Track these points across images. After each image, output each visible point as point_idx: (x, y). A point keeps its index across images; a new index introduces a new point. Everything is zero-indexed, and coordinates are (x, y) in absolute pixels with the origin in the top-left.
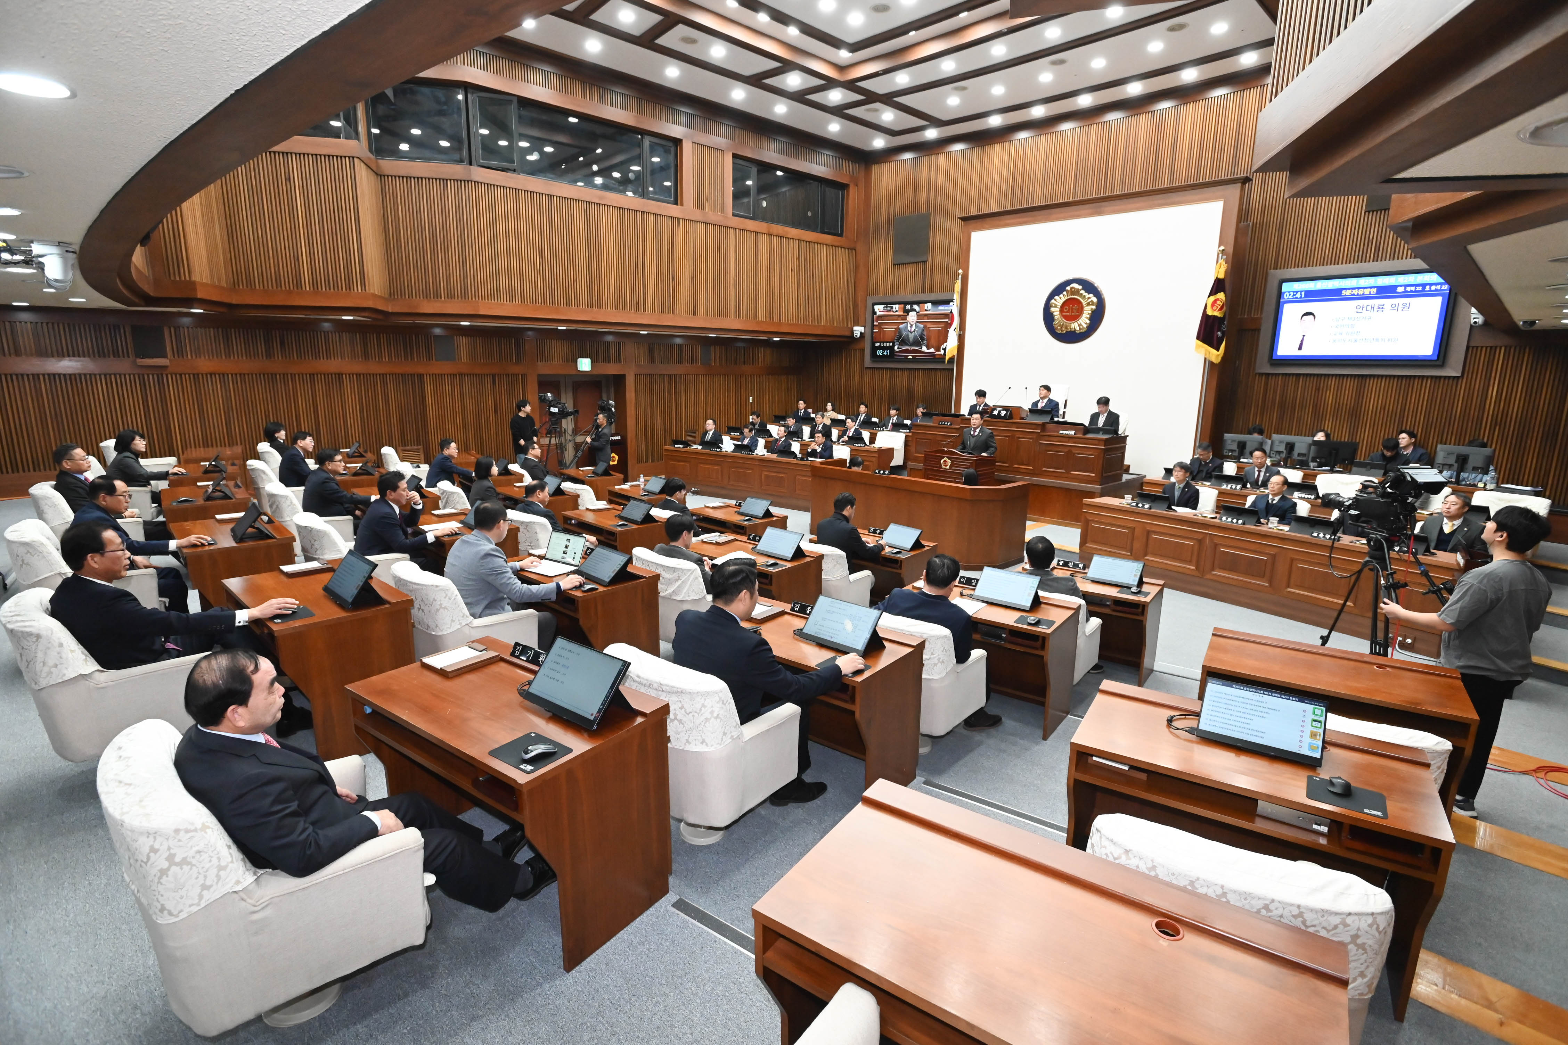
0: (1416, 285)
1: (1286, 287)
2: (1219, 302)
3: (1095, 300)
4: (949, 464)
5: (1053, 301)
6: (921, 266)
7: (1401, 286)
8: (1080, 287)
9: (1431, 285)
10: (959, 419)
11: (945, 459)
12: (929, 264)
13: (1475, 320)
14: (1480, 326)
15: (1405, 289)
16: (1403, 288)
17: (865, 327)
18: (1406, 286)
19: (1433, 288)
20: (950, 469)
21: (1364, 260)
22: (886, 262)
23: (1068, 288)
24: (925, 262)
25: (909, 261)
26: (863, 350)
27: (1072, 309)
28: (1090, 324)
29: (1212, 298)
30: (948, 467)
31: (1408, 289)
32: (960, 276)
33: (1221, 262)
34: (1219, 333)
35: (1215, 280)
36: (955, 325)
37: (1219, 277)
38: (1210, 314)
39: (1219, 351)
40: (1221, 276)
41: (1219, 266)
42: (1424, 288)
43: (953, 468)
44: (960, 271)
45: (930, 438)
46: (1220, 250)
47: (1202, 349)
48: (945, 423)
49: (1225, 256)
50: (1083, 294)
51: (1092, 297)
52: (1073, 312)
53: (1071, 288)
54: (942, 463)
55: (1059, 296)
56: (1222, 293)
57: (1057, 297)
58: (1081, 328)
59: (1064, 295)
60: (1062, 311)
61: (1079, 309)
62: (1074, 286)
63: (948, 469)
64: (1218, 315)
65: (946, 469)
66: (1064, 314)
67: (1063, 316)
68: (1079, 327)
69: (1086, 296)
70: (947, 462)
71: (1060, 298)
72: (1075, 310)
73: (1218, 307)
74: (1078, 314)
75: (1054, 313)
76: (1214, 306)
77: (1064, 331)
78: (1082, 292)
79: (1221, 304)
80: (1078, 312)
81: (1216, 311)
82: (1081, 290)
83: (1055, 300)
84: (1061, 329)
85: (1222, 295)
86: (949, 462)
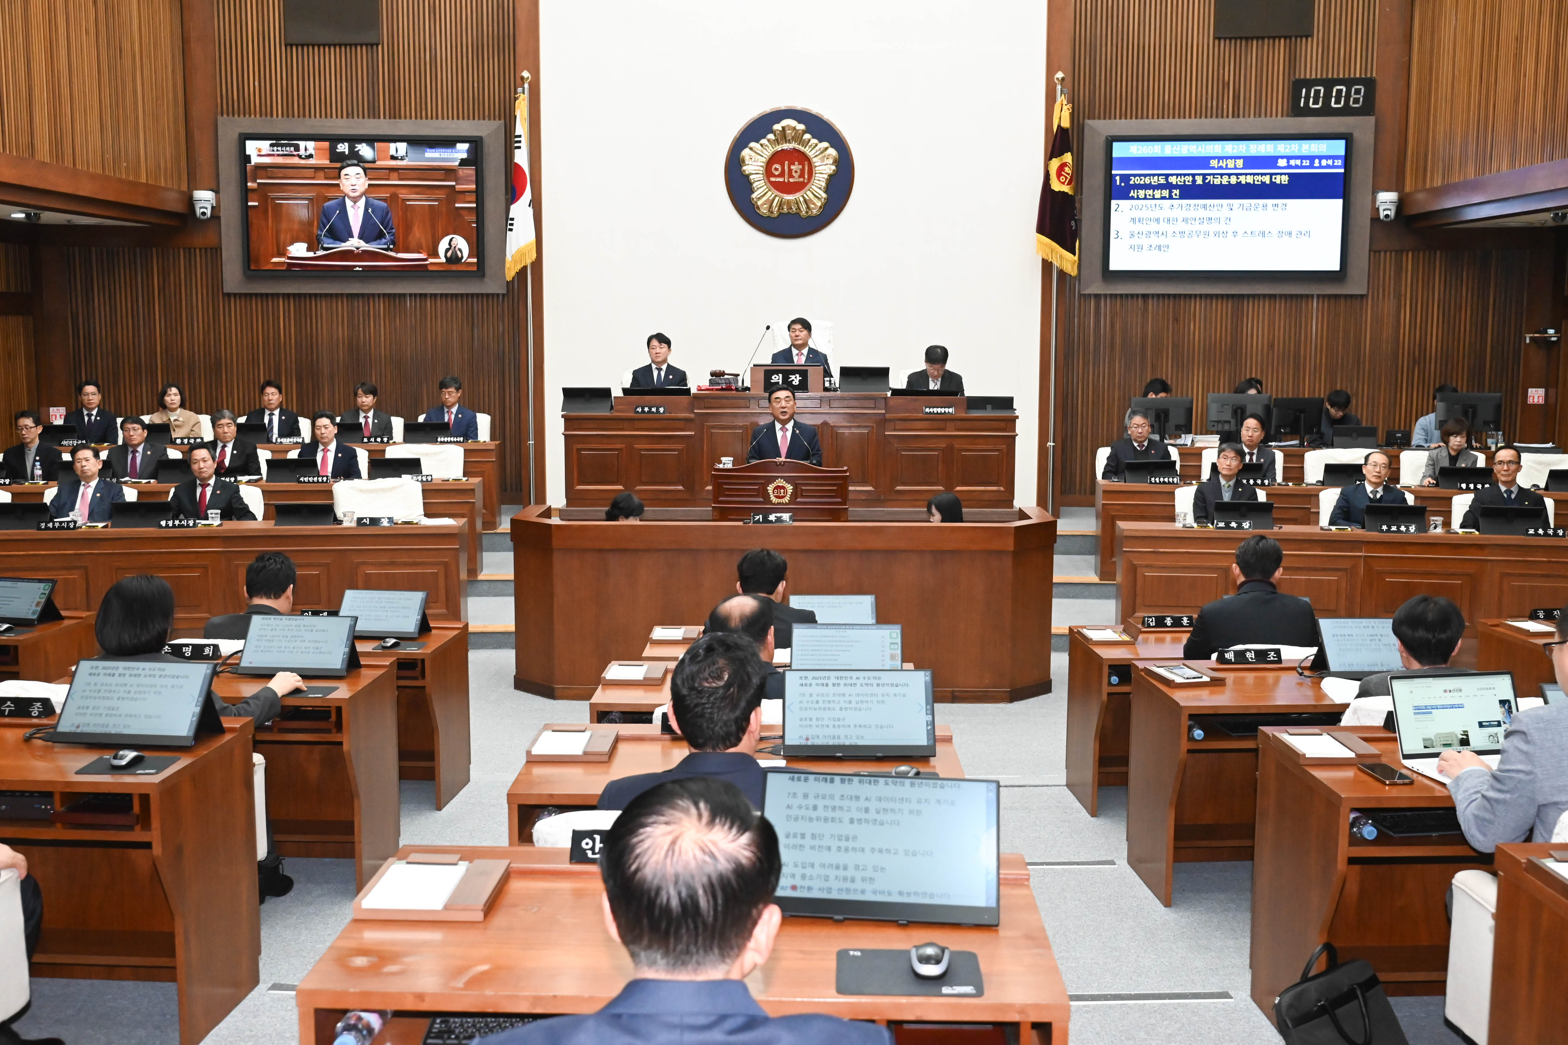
0: (1302, 158)
1: (1120, 150)
2: (1067, 169)
3: (832, 152)
4: (790, 491)
5: (746, 153)
6: (362, 53)
7: (1282, 157)
8: (801, 127)
9: (1320, 158)
11: (780, 482)
12: (382, 52)
13: (1386, 213)
14: (1391, 221)
15: (1288, 162)
16: (1285, 160)
17: (217, 191)
18: (1289, 158)
19: (1324, 163)
20: (790, 502)
21: (1220, 114)
22: (263, 36)
23: (777, 127)
24: (373, 45)
25: (337, 41)
26: (216, 251)
27: (790, 170)
28: (827, 199)
30: (786, 500)
31: (1293, 162)
32: (526, 86)
33: (1061, 99)
34: (1073, 224)
35: (1055, 131)
36: (527, 195)
37: (1062, 125)
38: (1057, 190)
39: (1074, 254)
40: (1066, 124)
41: (1057, 107)
42: (1312, 163)
43: (798, 500)
44: (526, 74)
45: (618, 446)
46: (1058, 79)
47: (1048, 251)
48: (650, 408)
49: (1065, 90)
50: (809, 140)
51: (826, 149)
52: (793, 177)
53: (783, 128)
54: (770, 492)
55: (757, 142)
56: (1069, 154)
57: (752, 144)
58: (808, 207)
59: (769, 140)
60: (768, 172)
61: (803, 171)
62: (791, 122)
63: (786, 504)
64: (1066, 191)
65: (783, 504)
66: (773, 179)
67: (772, 183)
68: (804, 206)
69: (816, 145)
70: (783, 488)
71: (762, 145)
72: (796, 172)
73: (1066, 178)
74: (802, 180)
75: (752, 177)
76: (1059, 175)
77: (772, 212)
78: (807, 136)
79: (1070, 172)
80: (802, 175)
81: (1063, 183)
82: (804, 132)
83: (751, 149)
84: (764, 211)
85: (1068, 158)
86: (790, 488)
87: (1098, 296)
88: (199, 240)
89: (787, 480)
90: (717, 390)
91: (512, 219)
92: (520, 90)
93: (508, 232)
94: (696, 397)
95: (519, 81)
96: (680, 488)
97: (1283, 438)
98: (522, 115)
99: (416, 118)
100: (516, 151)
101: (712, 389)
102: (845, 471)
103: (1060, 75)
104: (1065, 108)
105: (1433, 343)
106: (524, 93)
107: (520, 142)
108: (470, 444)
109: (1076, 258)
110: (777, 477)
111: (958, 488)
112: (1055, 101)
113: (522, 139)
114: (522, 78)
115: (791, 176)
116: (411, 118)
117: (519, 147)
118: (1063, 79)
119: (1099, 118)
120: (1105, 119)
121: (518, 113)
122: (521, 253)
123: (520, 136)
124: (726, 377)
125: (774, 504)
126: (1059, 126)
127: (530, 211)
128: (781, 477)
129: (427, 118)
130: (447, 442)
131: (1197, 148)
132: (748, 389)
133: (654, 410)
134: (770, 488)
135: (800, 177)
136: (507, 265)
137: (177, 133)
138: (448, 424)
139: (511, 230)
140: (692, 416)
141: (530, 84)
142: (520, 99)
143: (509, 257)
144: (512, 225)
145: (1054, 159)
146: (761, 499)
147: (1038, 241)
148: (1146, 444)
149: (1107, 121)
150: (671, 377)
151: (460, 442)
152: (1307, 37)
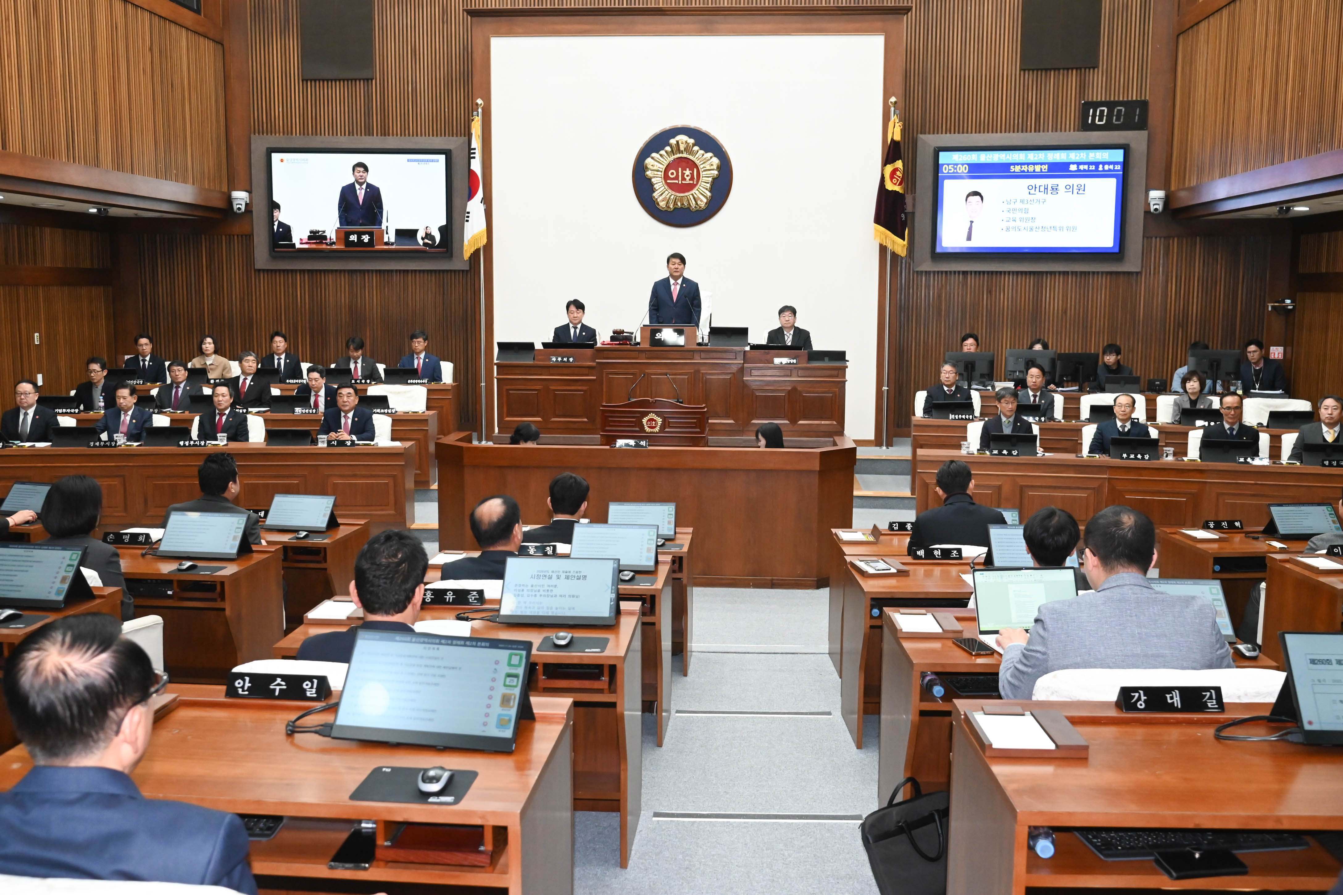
0: (1089, 164)
1: (944, 157)
2: (898, 173)
3: (715, 161)
4: (660, 423)
5: (649, 161)
6: (360, 86)
7: (1073, 163)
8: (691, 141)
9: (1104, 164)
10: (589, 351)
11: (652, 416)
12: (375, 86)
13: (1155, 207)
14: (1160, 214)
15: (1078, 167)
16: (1076, 166)
17: (250, 192)
18: (1078, 164)
19: (1106, 167)
20: (660, 432)
21: (1024, 129)
22: (285, 74)
23: (673, 141)
24: (368, 80)
25: (341, 77)
26: (249, 237)
27: (683, 174)
28: (712, 197)
29: (889, 168)
30: (657, 429)
31: (1081, 167)
32: (480, 110)
33: (894, 118)
34: (903, 216)
35: (889, 143)
36: (480, 194)
37: (895, 138)
38: (890, 189)
39: (904, 240)
40: (897, 137)
41: (891, 124)
42: (1097, 167)
43: (667, 430)
44: (479, 101)
45: (537, 387)
46: (891, 102)
47: (883, 237)
48: (562, 359)
49: (898, 112)
50: (698, 151)
51: (711, 158)
52: (685, 179)
53: (678, 142)
54: (645, 423)
55: (657, 152)
56: (900, 161)
57: (654, 155)
58: (697, 203)
59: (666, 152)
60: (666, 177)
61: (692, 174)
62: (682, 138)
63: (657, 433)
64: (897, 190)
65: (654, 433)
66: (668, 181)
67: (668, 184)
68: (694, 202)
69: (703, 155)
70: (655, 421)
71: (661, 155)
72: (688, 176)
73: (898, 180)
74: (691, 182)
75: (653, 180)
76: (892, 177)
77: (669, 207)
78: (696, 148)
79: (901, 175)
80: (692, 178)
81: (895, 184)
82: (694, 145)
83: (652, 158)
84: (662, 204)
85: (899, 164)
86: (659, 420)
87: (927, 273)
88: (237, 229)
89: (657, 414)
90: (616, 344)
91: (468, 213)
92: (475, 113)
93: (466, 223)
94: (601, 350)
95: (474, 106)
96: (586, 420)
97: (1065, 385)
98: (476, 133)
99: (401, 135)
100: (472, 160)
101: (612, 344)
102: (703, 408)
103: (893, 99)
104: (897, 125)
105: (1194, 309)
106: (478, 116)
107: (474, 153)
108: (434, 385)
109: (905, 243)
110: (650, 412)
111: (801, 422)
112: (889, 120)
113: (476, 151)
114: (477, 104)
115: (684, 179)
116: (397, 135)
117: (474, 158)
118: (896, 103)
119: (929, 133)
120: (934, 133)
121: (473, 131)
122: (475, 239)
123: (475, 149)
124: (625, 334)
125: (648, 433)
126: (892, 139)
127: (482, 207)
128: (653, 412)
129: (409, 135)
130: (415, 384)
131: (1006, 156)
132: (638, 344)
133: (565, 359)
134: (645, 420)
135: (690, 180)
136: (465, 248)
137: (219, 147)
138: (417, 370)
139: (467, 221)
140: (594, 364)
141: (483, 109)
142: (475, 120)
143: (466, 242)
144: (468, 217)
145: (888, 166)
146: (637, 429)
147: (875, 229)
148: (953, 389)
149: (936, 135)
150: (584, 334)
151: (425, 383)
152: (1094, 68)
